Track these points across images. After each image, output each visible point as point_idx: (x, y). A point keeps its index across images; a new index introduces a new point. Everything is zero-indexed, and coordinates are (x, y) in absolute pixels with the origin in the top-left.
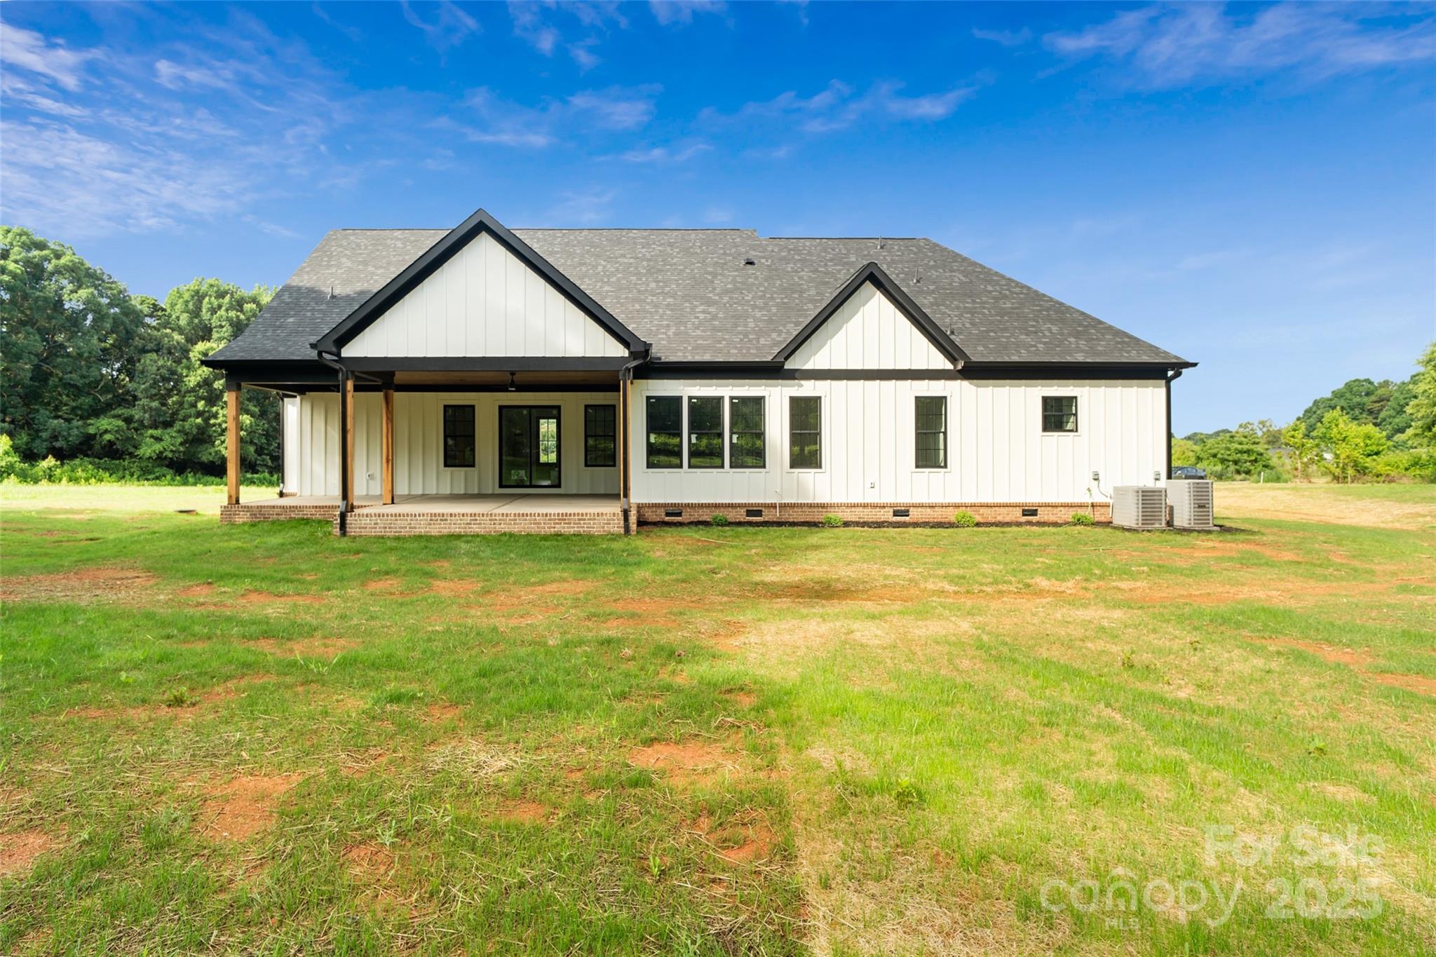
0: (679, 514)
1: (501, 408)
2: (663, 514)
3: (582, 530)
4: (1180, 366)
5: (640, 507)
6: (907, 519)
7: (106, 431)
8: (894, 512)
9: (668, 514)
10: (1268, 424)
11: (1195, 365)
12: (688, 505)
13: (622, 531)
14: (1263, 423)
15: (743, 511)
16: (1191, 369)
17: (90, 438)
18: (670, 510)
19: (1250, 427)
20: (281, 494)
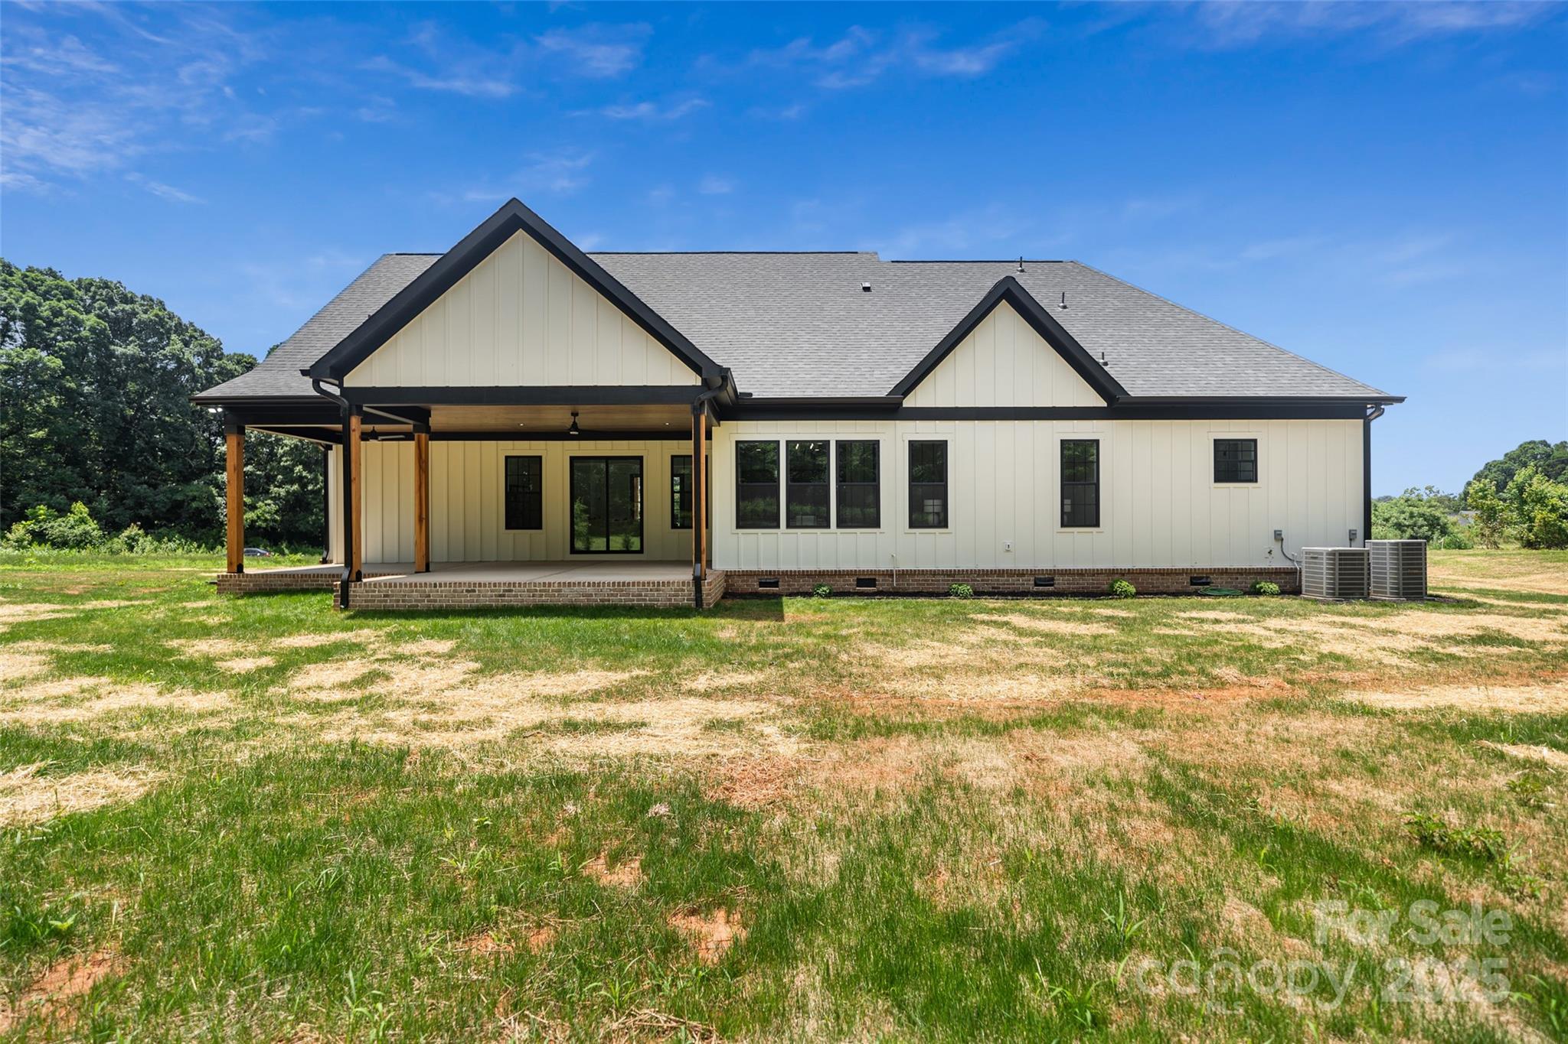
0: (776, 584)
1: (573, 459)
2: (756, 584)
3: (643, 603)
4: (1380, 403)
5: (728, 575)
6: (1051, 588)
7: (194, 499)
8: (1035, 580)
9: (762, 584)
10: (1434, 489)
11: (1401, 400)
12: (785, 573)
13: (693, 604)
14: (1430, 489)
15: (852, 580)
16: (1396, 405)
17: (178, 505)
18: (765, 579)
19: (1416, 492)
20: (325, 561)
